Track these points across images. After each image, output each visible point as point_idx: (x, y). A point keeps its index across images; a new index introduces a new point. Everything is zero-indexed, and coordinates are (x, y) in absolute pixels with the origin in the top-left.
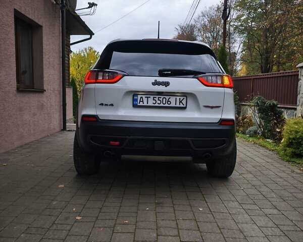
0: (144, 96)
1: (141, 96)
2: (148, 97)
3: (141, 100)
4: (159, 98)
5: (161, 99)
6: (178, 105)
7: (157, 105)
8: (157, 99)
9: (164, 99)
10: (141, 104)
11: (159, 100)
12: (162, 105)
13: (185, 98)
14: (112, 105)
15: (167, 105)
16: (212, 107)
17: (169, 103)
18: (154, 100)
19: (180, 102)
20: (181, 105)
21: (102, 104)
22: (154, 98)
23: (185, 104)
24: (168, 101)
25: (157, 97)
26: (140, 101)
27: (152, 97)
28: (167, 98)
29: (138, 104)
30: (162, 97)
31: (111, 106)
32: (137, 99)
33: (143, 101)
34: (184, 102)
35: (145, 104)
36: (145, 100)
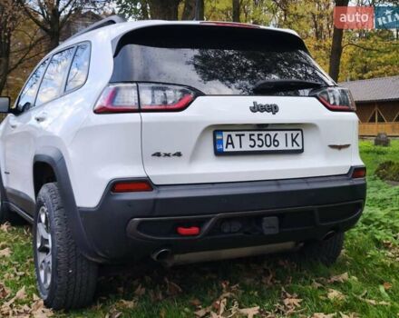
0: (233, 134)
1: (229, 133)
2: (240, 136)
3: (230, 141)
4: (259, 135)
5: (262, 137)
6: (290, 147)
7: (256, 148)
8: (255, 138)
9: (268, 137)
10: (230, 149)
11: (259, 139)
12: (265, 148)
13: (300, 132)
14: (179, 154)
15: (272, 148)
16: (340, 147)
17: (276, 143)
18: (251, 139)
19: (293, 140)
20: (295, 147)
21: (158, 154)
22: (250, 135)
23: (300, 144)
24: (274, 140)
25: (256, 133)
26: (228, 144)
27: (247, 134)
28: (272, 134)
29: (225, 150)
30: (264, 133)
31: (176, 157)
32: (222, 140)
33: (232, 143)
34: (299, 140)
35: (237, 149)
36: (236, 140)
